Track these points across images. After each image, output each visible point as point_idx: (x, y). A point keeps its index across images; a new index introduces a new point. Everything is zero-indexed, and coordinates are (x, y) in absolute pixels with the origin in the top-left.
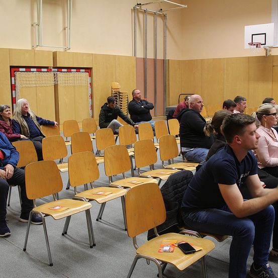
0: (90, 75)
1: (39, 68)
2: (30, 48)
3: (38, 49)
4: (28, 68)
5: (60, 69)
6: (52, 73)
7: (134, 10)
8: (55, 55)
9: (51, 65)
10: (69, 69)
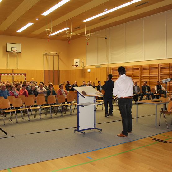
0: (25, 76)
1: (8, 74)
2: (6, 69)
3: (8, 69)
4: (4, 74)
5: (15, 74)
6: (12, 76)
7: (44, 55)
8: (13, 70)
9: (12, 73)
10: (18, 74)
